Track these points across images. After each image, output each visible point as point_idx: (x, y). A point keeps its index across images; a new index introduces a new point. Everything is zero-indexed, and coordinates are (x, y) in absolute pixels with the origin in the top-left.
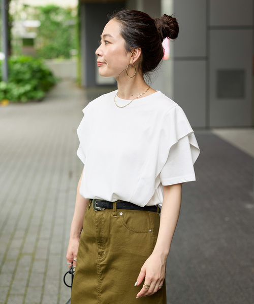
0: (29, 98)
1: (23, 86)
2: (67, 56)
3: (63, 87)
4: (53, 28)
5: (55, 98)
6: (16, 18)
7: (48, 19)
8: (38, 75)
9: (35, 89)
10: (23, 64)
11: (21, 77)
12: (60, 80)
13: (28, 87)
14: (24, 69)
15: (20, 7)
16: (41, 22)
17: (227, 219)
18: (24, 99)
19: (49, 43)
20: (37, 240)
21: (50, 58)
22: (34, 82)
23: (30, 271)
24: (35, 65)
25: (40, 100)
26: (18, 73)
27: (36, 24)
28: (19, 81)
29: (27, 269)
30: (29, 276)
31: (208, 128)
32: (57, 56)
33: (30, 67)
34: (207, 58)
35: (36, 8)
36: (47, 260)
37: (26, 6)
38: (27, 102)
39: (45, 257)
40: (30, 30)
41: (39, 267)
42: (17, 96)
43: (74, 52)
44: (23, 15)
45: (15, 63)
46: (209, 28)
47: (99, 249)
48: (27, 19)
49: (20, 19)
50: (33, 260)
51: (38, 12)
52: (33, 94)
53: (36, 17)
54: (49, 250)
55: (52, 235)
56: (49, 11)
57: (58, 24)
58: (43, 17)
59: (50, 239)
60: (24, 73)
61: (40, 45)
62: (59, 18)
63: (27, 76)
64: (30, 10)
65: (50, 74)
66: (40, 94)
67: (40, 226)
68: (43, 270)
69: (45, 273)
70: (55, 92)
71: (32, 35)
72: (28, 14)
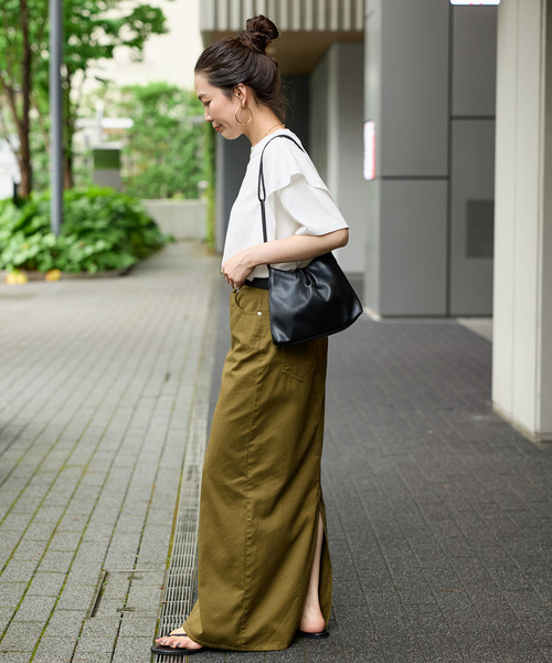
0: (104, 267)
1: (93, 243)
8: (124, 223)
9: (116, 249)
10: (92, 200)
11: (88, 224)
13: (101, 245)
14: (96, 209)
16: (135, 120)
18: (93, 269)
20: (95, 451)
22: (115, 236)
25: (127, 272)
26: (84, 215)
28: (83, 233)
29: (74, 481)
30: (76, 488)
31: (448, 316)
32: (170, 195)
34: (448, 177)
35: (126, 90)
36: (108, 473)
37: (105, 82)
39: (105, 470)
40: (114, 135)
41: (93, 479)
42: (77, 261)
43: (203, 184)
44: (100, 105)
46: (451, 118)
48: (105, 114)
50: (84, 472)
52: (112, 259)
55: (120, 446)
58: (140, 111)
59: (118, 451)
61: (133, 167)
63: (101, 224)
65: (152, 225)
66: (127, 260)
68: (100, 483)
69: (102, 486)
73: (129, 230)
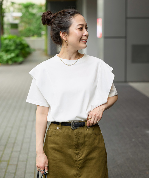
0: (14, 62)
1: (10, 54)
2: (39, 35)
3: (36, 55)
4: (30, 17)
5: (30, 61)
6: (7, 11)
7: (27, 11)
8: (20, 47)
9: (17, 56)
10: (10, 40)
11: (8, 48)
12: (34, 50)
13: (13, 55)
14: (11, 43)
15: (9, 4)
16: (22, 13)
17: (133, 140)
18: (10, 62)
19: (28, 26)
20: (12, 152)
21: (28, 36)
22: (17, 52)
23: (6, 172)
24: (18, 41)
25: (21, 63)
26: (7, 45)
27: (20, 14)
28: (7, 51)
29: (4, 170)
30: (5, 175)
31: (126, 82)
32: (33, 35)
33: (15, 42)
34: (125, 37)
35: (20, 4)
36: (17, 165)
37: (13, 3)
38: (12, 65)
39: (16, 163)
40: (16, 18)
41: (11, 169)
42: (5, 60)
43: (43, 32)
44: (12, 9)
45: (5, 39)
46: (127, 18)
47: (77, 151)
48: (14, 12)
49: (10, 11)
50: (8, 164)
51: (21, 7)
52: (16, 59)
53: (20, 10)
54: (18, 159)
55: (21, 149)
56: (28, 6)
57: (33, 15)
58: (24, 10)
59: (20, 151)
60: (11, 46)
61: (22, 28)
62: (34, 11)
63: (13, 48)
64: (16, 6)
65: (28, 46)
66: (21, 59)
67: (14, 143)
68: (14, 172)
69: (15, 173)
70: (30, 58)
71: (17, 22)
72: (15, 8)
73: (21, 49)
